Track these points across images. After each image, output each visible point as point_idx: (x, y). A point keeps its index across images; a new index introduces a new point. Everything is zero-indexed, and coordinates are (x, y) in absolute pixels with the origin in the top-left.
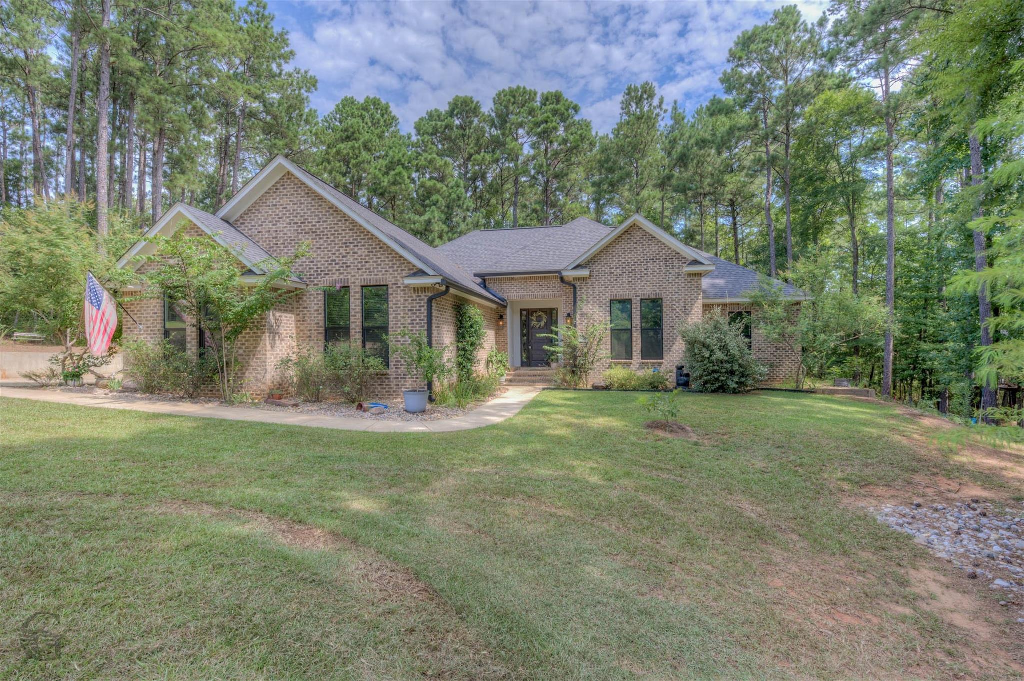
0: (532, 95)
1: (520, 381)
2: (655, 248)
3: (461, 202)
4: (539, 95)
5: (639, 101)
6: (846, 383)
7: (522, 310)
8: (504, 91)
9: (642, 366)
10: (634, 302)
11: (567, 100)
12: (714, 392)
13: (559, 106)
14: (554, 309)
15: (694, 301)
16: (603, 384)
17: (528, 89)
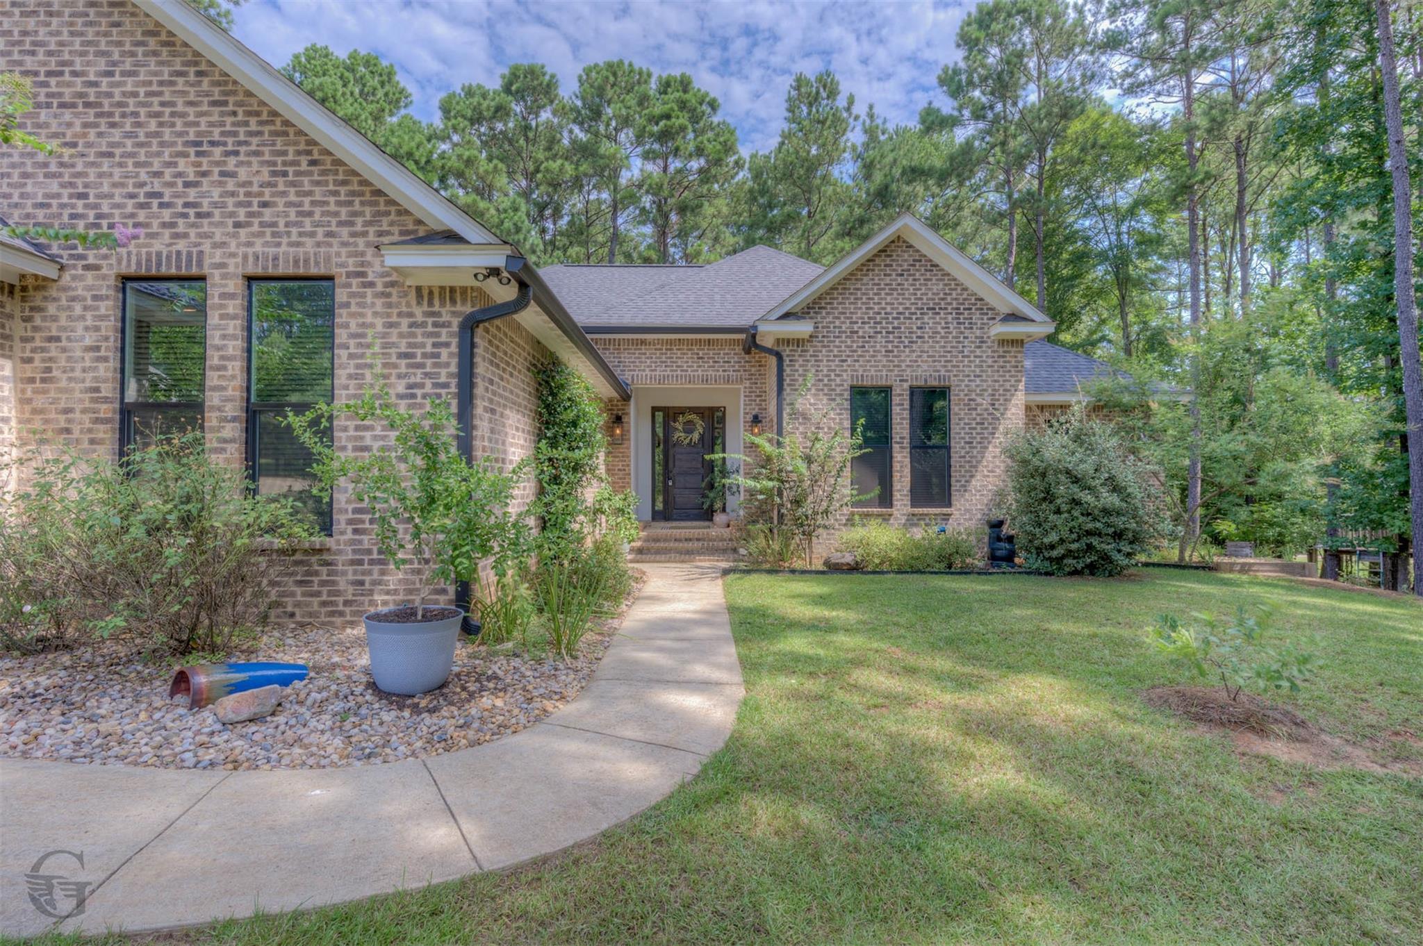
0: (644, 77)
1: (658, 552)
2: (936, 286)
3: (521, 237)
4: (653, 80)
5: (814, 100)
6: (1248, 551)
7: (655, 409)
8: (596, 65)
9: (912, 521)
10: (897, 391)
11: (699, 90)
12: (1075, 573)
13: (687, 96)
14: (718, 409)
15: (1008, 394)
16: (848, 559)
17: (636, 67)
